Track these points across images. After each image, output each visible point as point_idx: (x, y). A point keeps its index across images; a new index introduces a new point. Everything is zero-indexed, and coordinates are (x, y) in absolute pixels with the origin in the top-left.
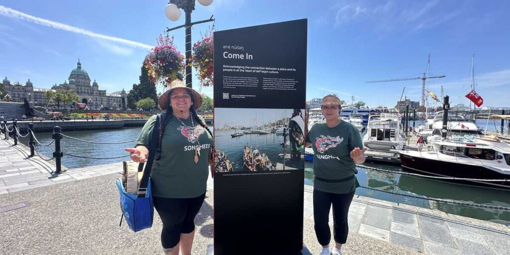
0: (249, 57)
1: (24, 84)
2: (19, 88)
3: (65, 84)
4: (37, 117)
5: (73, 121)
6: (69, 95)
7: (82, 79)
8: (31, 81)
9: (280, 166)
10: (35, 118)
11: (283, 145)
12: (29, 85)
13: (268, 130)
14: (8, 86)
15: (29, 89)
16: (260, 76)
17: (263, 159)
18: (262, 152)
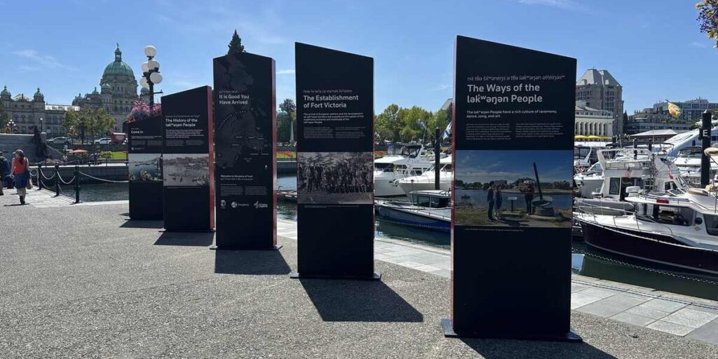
0: (142, 132)
1: (31, 98)
2: (23, 106)
3: (95, 93)
4: (51, 158)
5: (104, 165)
6: (99, 118)
7: (123, 82)
8: (42, 92)
9: (156, 179)
10: (49, 160)
11: (157, 170)
12: (39, 98)
13: (150, 163)
14: (8, 103)
15: (37, 105)
16: (146, 140)
17: (148, 175)
18: (148, 172)
